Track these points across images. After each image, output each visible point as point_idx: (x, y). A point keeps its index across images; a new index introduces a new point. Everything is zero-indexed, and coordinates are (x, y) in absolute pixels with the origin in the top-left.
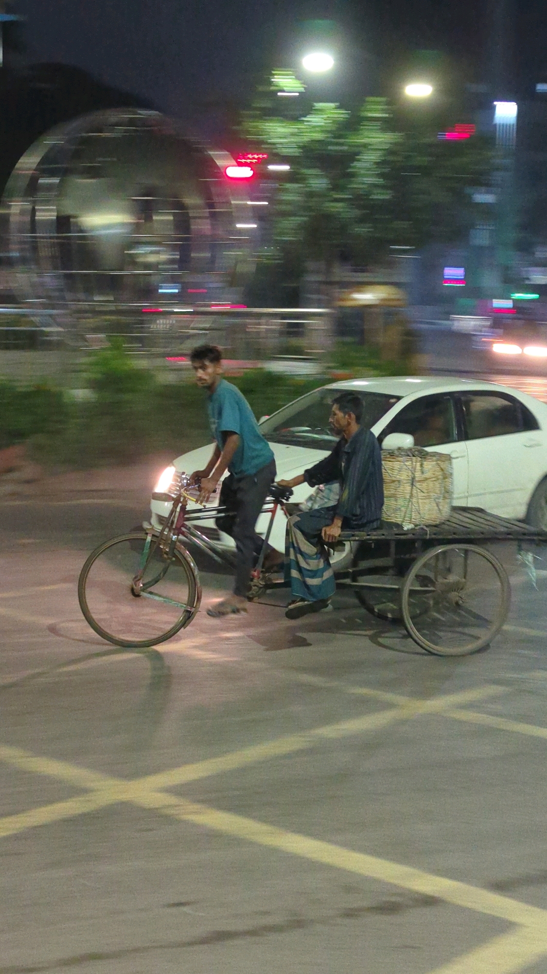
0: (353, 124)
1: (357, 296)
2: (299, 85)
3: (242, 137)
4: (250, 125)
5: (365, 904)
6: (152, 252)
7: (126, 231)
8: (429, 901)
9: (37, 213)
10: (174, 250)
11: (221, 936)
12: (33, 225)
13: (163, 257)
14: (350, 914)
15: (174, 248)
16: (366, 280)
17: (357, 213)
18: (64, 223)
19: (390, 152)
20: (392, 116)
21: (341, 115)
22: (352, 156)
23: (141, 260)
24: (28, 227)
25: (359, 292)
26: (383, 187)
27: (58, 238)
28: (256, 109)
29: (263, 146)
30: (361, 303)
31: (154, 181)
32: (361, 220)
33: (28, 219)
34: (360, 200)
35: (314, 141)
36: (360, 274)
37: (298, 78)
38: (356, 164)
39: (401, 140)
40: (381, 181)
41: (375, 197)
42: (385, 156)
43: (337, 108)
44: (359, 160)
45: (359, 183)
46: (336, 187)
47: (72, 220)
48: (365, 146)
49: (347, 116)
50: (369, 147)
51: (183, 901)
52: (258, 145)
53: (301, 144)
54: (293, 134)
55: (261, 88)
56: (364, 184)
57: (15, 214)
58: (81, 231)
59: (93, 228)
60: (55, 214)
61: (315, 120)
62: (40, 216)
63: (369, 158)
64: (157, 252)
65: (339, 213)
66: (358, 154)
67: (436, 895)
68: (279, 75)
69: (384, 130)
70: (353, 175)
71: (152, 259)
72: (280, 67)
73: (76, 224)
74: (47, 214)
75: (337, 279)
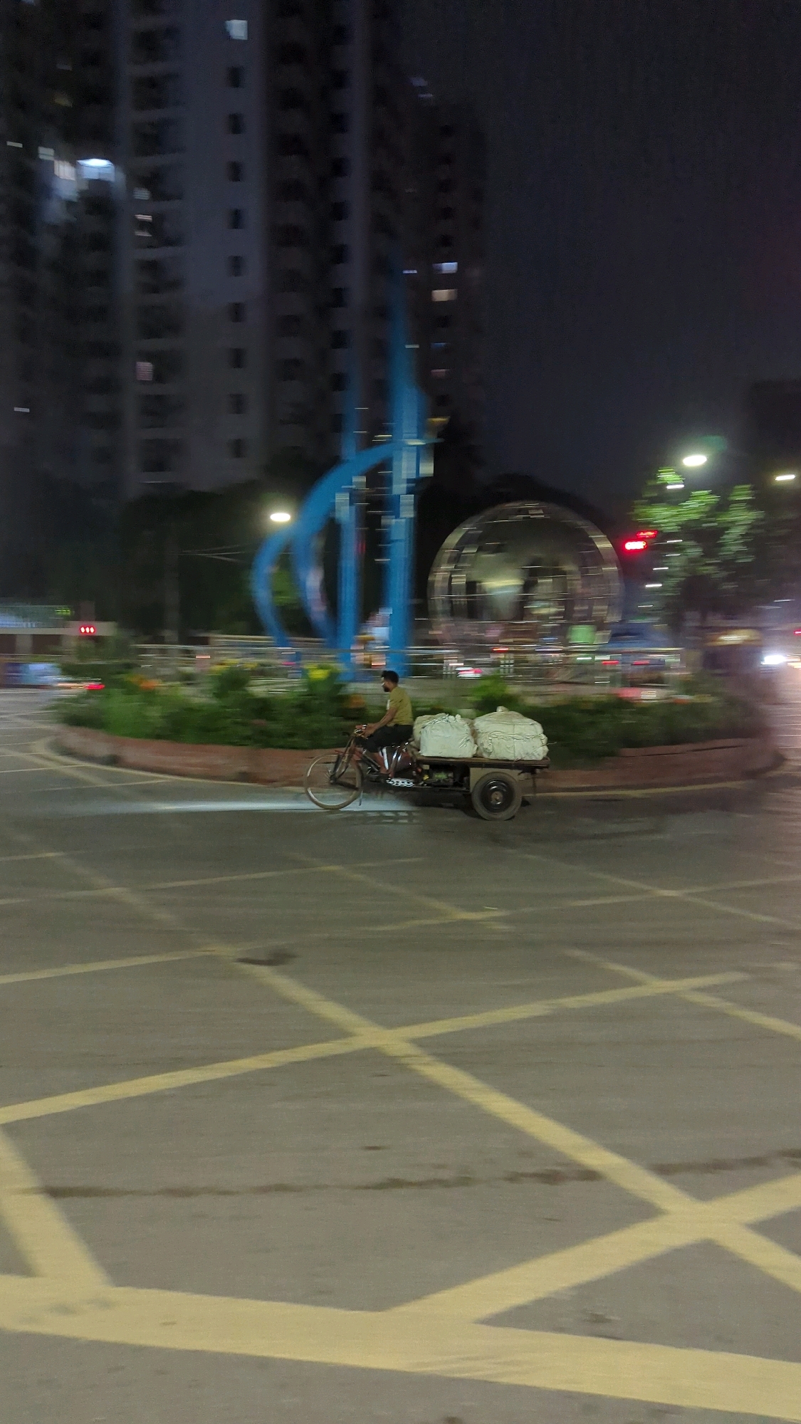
0: (722, 506)
1: (723, 638)
2: (679, 479)
3: (634, 519)
4: (640, 510)
5: (531, 1170)
6: (545, 607)
7: (516, 591)
8: (590, 1175)
9: (453, 580)
10: (560, 605)
11: (396, 1183)
12: (450, 589)
13: (553, 610)
14: (514, 1178)
15: (561, 603)
16: (735, 625)
17: (725, 574)
18: (471, 586)
19: (753, 526)
20: (754, 498)
21: (714, 499)
22: (722, 530)
23: (536, 612)
24: (447, 590)
25: (726, 634)
26: (747, 553)
27: (468, 598)
28: (646, 498)
29: (651, 526)
30: (728, 643)
31: (538, 555)
32: (729, 579)
33: (447, 584)
34: (726, 564)
35: (690, 521)
36: (731, 621)
37: (677, 473)
38: (725, 537)
39: (762, 517)
40: (744, 548)
41: (740, 561)
42: (749, 529)
43: (711, 494)
44: (728, 534)
45: (728, 551)
46: (707, 554)
47: (478, 584)
48: (733, 522)
49: (717, 500)
50: (736, 524)
51: (378, 1145)
52: (646, 525)
53: (680, 523)
54: (673, 516)
55: (651, 483)
56: (731, 551)
57: (438, 581)
58: (485, 593)
59: (492, 590)
60: (465, 580)
61: (692, 504)
62: (455, 582)
63: (736, 532)
64: (549, 607)
65: (709, 575)
66: (728, 529)
67: (599, 1169)
68: (662, 472)
69: (750, 509)
70: (722, 545)
71: (544, 611)
72: (667, 466)
73: (480, 586)
74: (460, 580)
75: (709, 625)
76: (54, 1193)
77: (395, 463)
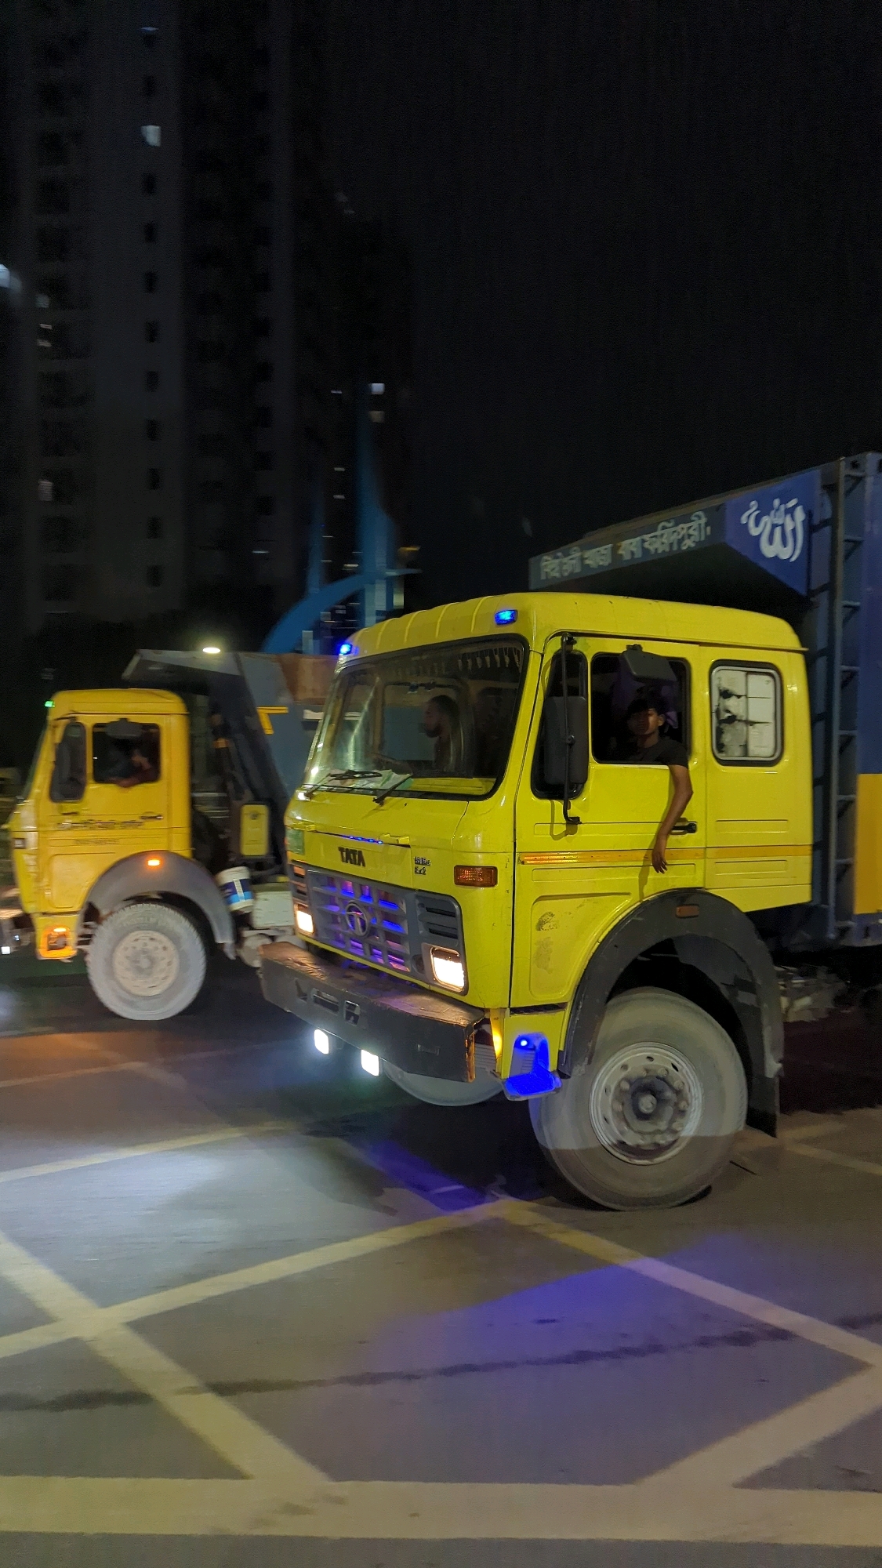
5: (718, 1333)
8: (780, 1335)
14: (705, 1342)
51: (549, 1318)
67: (786, 1327)
76: (222, 1389)
77: (368, 594)
